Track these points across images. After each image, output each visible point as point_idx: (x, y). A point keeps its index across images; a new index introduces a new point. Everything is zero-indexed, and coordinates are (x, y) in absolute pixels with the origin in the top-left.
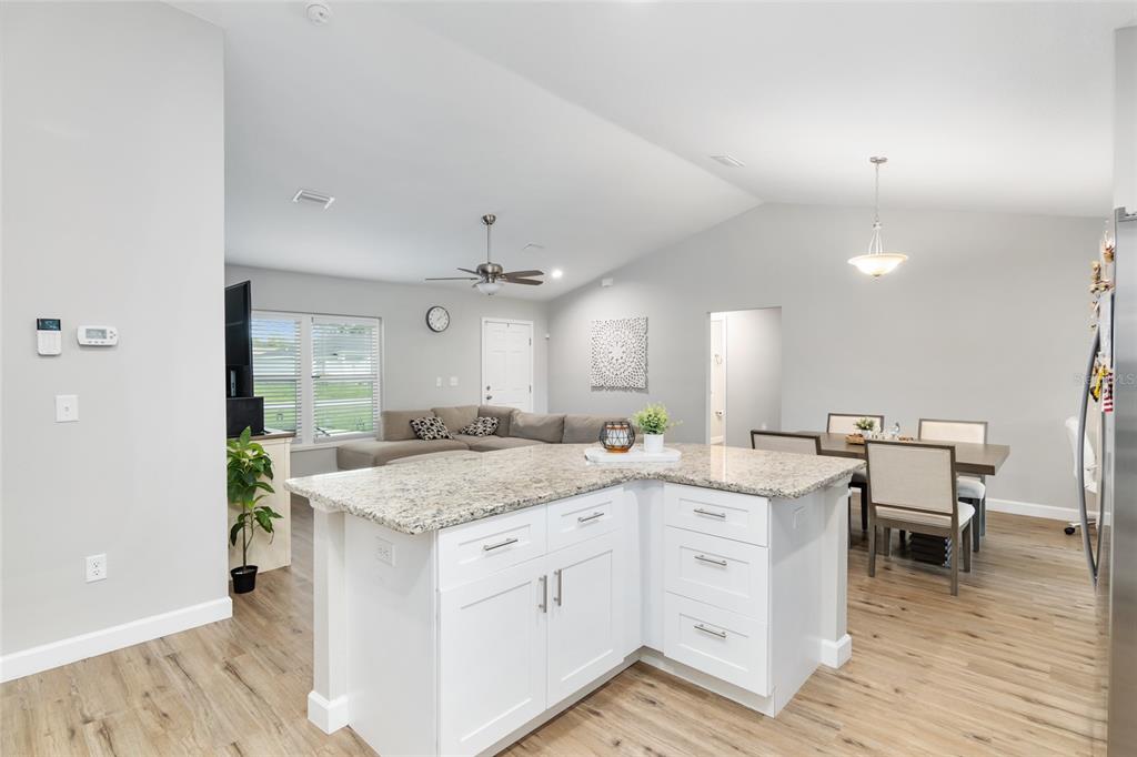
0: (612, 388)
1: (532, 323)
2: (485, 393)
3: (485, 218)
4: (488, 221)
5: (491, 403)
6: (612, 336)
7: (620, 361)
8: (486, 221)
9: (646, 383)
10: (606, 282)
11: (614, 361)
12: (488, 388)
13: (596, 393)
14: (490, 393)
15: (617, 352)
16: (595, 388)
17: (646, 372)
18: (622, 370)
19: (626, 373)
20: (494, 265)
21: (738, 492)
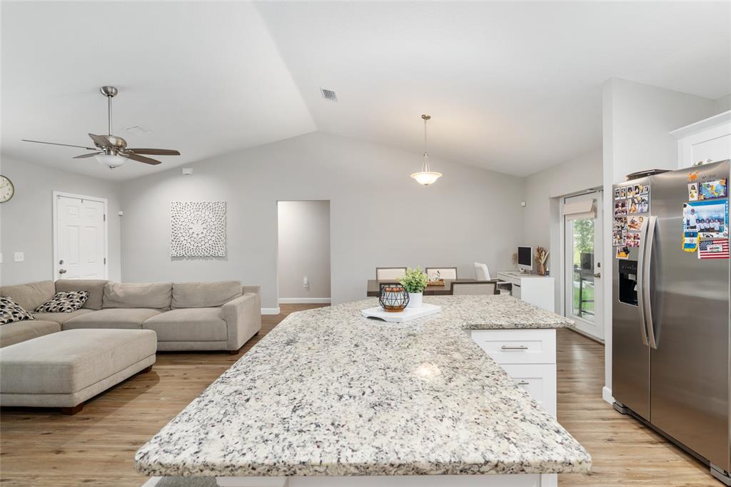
0: (192, 257)
1: (106, 201)
2: (58, 268)
3: (105, 89)
4: (108, 92)
5: (64, 277)
6: (192, 215)
7: (201, 236)
8: (107, 92)
9: (226, 252)
10: (185, 171)
11: (195, 235)
12: (61, 263)
13: (177, 262)
14: (63, 267)
15: (197, 228)
16: (174, 258)
17: (226, 243)
18: (203, 243)
19: (207, 245)
20: (117, 138)
21: (538, 328)
